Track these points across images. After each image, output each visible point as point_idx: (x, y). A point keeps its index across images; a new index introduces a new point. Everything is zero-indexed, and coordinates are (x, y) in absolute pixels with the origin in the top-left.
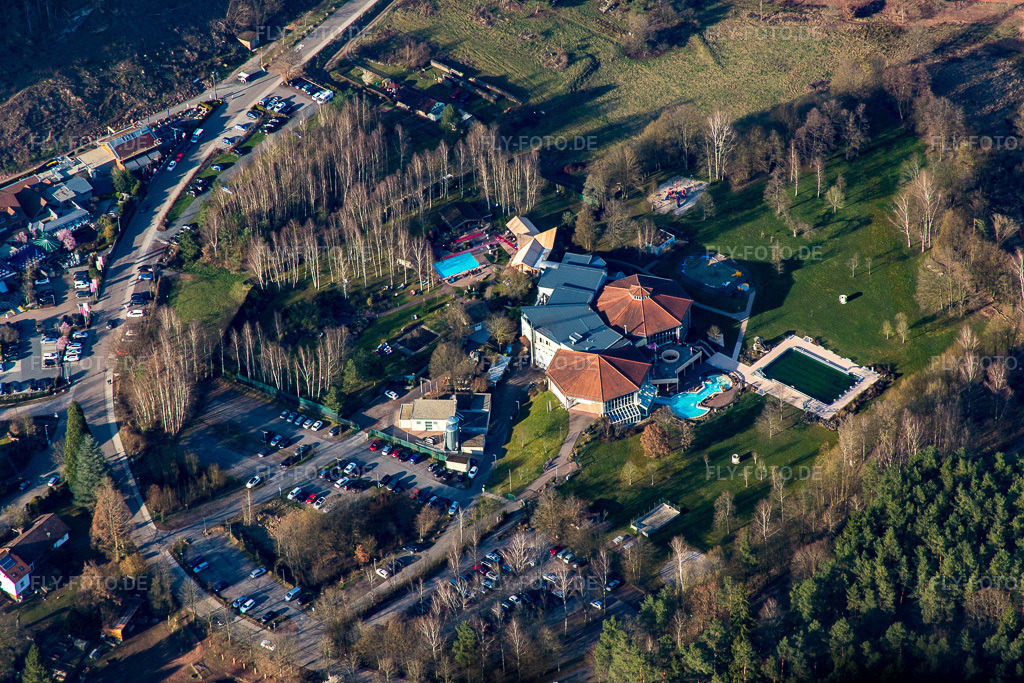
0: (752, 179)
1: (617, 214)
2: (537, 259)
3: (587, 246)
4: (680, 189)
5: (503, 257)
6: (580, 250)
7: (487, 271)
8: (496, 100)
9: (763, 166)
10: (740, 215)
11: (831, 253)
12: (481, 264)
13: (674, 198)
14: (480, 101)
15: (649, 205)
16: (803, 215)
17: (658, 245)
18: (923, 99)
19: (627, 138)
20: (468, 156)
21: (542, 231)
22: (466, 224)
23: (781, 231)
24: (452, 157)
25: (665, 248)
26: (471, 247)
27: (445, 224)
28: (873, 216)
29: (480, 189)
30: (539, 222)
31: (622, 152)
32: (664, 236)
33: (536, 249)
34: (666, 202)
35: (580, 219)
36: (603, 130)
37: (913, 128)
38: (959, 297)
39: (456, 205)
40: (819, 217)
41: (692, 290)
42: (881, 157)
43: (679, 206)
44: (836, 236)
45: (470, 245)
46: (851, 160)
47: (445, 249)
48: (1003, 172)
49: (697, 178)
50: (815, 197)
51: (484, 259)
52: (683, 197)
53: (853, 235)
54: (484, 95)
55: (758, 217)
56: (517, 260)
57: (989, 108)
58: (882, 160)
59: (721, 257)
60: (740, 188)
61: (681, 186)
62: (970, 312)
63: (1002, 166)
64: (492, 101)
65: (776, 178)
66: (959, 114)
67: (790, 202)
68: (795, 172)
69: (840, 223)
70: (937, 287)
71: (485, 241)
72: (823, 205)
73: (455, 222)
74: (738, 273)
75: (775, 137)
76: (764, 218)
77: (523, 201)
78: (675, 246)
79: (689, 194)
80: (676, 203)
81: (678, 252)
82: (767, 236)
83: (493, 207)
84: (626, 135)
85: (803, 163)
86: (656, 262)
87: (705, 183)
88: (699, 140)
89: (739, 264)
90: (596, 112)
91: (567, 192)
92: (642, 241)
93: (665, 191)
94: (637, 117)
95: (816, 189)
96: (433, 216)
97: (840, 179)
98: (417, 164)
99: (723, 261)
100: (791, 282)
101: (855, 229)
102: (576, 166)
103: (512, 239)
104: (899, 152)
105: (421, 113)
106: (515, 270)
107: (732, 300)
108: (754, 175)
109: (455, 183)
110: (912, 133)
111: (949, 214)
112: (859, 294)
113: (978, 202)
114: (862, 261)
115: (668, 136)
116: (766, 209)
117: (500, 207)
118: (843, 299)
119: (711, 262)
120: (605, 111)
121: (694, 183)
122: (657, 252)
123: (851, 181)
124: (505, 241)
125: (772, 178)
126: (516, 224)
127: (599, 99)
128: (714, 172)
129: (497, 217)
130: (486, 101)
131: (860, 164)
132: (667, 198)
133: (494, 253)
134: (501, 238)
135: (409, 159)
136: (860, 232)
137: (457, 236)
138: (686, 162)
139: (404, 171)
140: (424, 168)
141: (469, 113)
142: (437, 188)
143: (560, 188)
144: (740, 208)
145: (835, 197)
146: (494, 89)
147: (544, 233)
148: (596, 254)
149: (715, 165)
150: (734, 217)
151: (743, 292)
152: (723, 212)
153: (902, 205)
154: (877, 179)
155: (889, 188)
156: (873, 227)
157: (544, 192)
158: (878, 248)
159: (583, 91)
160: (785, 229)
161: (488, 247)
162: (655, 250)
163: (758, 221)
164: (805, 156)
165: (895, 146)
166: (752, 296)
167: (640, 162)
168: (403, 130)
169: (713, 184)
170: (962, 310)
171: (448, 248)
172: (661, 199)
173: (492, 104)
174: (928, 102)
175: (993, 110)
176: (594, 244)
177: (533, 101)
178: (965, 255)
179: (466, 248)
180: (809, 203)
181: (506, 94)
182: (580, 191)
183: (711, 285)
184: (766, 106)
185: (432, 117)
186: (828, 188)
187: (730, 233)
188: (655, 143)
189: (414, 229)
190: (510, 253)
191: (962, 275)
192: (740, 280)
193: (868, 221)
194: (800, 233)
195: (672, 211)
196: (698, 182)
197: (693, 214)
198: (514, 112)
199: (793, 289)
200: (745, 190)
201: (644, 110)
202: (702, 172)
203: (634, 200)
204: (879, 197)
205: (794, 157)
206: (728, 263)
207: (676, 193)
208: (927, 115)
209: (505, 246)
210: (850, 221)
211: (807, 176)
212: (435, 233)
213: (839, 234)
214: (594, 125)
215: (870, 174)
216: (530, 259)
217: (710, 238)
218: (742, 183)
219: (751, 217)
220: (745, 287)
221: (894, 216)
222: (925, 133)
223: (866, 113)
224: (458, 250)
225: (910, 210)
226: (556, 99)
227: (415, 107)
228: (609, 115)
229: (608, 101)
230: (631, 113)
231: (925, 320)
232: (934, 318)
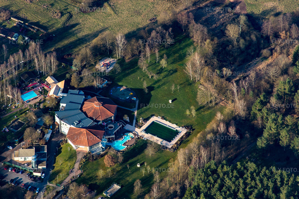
0: (133, 57)
2: (59, 92)
3: (76, 86)
4: (107, 62)
5: (45, 92)
6: (73, 88)
7: (40, 98)
8: (36, 31)
9: (137, 52)
10: (130, 71)
11: (164, 84)
12: (38, 95)
13: (105, 66)
14: (30, 32)
15: (96, 69)
16: (152, 70)
17: (101, 85)
18: (192, 24)
19: (86, 43)
20: (30, 55)
21: (59, 81)
22: (31, 80)
23: (145, 76)
24: (24, 56)
25: (104, 85)
26: (33, 89)
27: (23, 80)
28: (177, 69)
29: (34, 67)
30: (58, 78)
31: (85, 50)
32: (104, 81)
33: (58, 88)
35: (73, 76)
36: (76, 41)
37: (188, 34)
38: (213, 98)
39: (26, 73)
40: (158, 70)
41: (115, 101)
42: (178, 46)
43: (107, 69)
44: (165, 77)
45: (33, 88)
46: (167, 48)
47: (24, 90)
48: (222, 50)
49: (113, 58)
50: (156, 62)
51: (38, 93)
52: (108, 65)
53: (171, 76)
54: (32, 30)
55: (136, 71)
56: (51, 93)
57: (214, 26)
58: (178, 47)
59: (125, 87)
60: (128, 60)
61: (107, 61)
62: (216, 104)
63: (221, 47)
64: (35, 31)
65: (142, 57)
66: (206, 30)
67: (147, 65)
68: (148, 54)
69: (166, 72)
70: (204, 95)
71: (38, 86)
72: (159, 66)
73: (27, 79)
74: (132, 94)
75: (140, 42)
76: (138, 72)
77: (51, 69)
78: (107, 84)
79: (110, 64)
80: (106, 67)
81: (109, 86)
82: (140, 79)
83: (40, 73)
84: (85, 42)
85: (151, 50)
86: (101, 91)
87: (116, 60)
88: (113, 44)
89: (132, 90)
90: (73, 34)
91: (66, 66)
92: (96, 83)
93: (102, 63)
94: (88, 35)
95: (156, 59)
96: (19, 77)
97: (165, 56)
98: (12, 59)
99: (125, 89)
100: (151, 96)
101: (171, 74)
102: (68, 55)
103: (48, 85)
104: (184, 44)
105: (10, 38)
106: (50, 97)
107: (130, 104)
108: (133, 55)
109: (25, 64)
110: (188, 37)
111: (206, 68)
112: (176, 99)
113: (215, 61)
114: (176, 87)
115: (102, 43)
116: (139, 68)
117: (42, 72)
118: (170, 102)
119: (121, 90)
120: (77, 33)
121: (111, 60)
122: (101, 87)
123: (168, 56)
124: (46, 86)
126: (49, 79)
127: (74, 29)
128: (119, 55)
129: (42, 76)
130: (33, 32)
131: (170, 49)
132: (103, 66)
133: (42, 90)
134: (44, 85)
135: (8, 58)
136: (173, 75)
137: (28, 85)
138: (108, 52)
139: (7, 62)
140: (14, 60)
141: (27, 37)
142: (19, 66)
143: (63, 64)
144: (129, 68)
145: (163, 63)
146: (36, 27)
147: (60, 83)
148: (80, 89)
149: (119, 53)
150: (127, 72)
151: (134, 101)
152: (123, 70)
153: (189, 66)
154: (177, 55)
155: (182, 58)
156: (178, 73)
157: (58, 66)
158: (181, 81)
159: (67, 26)
160: (147, 75)
161: (39, 88)
162: (101, 86)
163: (136, 73)
164: (151, 47)
165: (182, 42)
166: (137, 102)
167: (92, 54)
168: (5, 46)
169: (119, 60)
170: (214, 103)
171: (25, 90)
172: (100, 66)
173: (35, 33)
174: (194, 25)
175: (216, 26)
176: (78, 85)
177: (50, 31)
178: (213, 83)
179: (32, 89)
180: (154, 65)
181: (40, 29)
182: (71, 65)
183: (122, 98)
184: (134, 29)
185: (14, 39)
186: (161, 60)
187: (127, 78)
188: (97, 46)
189: (12, 82)
190: (48, 90)
191: (213, 91)
192: (132, 96)
193: (176, 71)
194: (152, 77)
195: (105, 71)
196: (113, 59)
197: (113, 71)
198: (43, 36)
199: (152, 98)
200: (131, 61)
201: (90, 32)
202: (115, 56)
203: (91, 67)
204: (179, 62)
205: (148, 49)
206: (127, 89)
207: (106, 64)
208: (194, 30)
209: (46, 88)
210: (170, 71)
211: (153, 54)
212: (20, 84)
213: (166, 76)
214: (72, 39)
215: (175, 53)
216: (56, 93)
217: (120, 80)
218: (129, 59)
219: (134, 72)
220: (134, 98)
221: (185, 69)
222: (193, 37)
223: (172, 31)
224: (29, 90)
225: (192, 68)
226: (58, 30)
227: (7, 35)
228: (78, 35)
229: (77, 30)
230: (86, 34)
231: (201, 108)
232: (204, 107)
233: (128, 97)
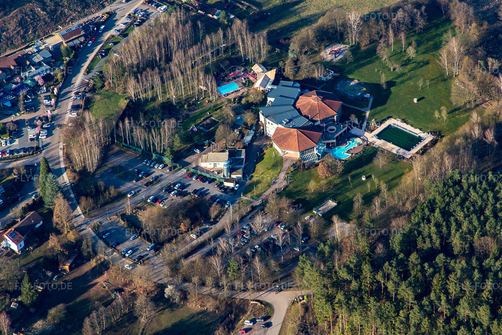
0: (371, 43)
1: (305, 62)
2: (267, 84)
3: (291, 78)
4: (336, 49)
5: (250, 84)
6: (288, 79)
7: (242, 91)
8: (247, 8)
9: (376, 37)
10: (365, 61)
11: (410, 79)
12: (240, 87)
13: (333, 54)
14: (238, 9)
15: (321, 57)
16: (396, 60)
17: (325, 76)
18: (454, 3)
19: (310, 25)
20: (233, 35)
21: (268, 70)
22: (232, 68)
23: (385, 68)
24: (225, 36)
25: (329, 78)
26: (235, 79)
27: (222, 68)
28: (430, 60)
29: (239, 51)
30: (267, 66)
31: (307, 32)
32: (329, 72)
33: (266, 79)
34: (329, 56)
35: (287, 64)
36: (298, 21)
37: (449, 17)
38: (472, 99)
39: (227, 59)
40: (403, 61)
41: (342, 97)
42: (433, 32)
43: (336, 57)
44: (412, 70)
45: (235, 78)
46: (419, 34)
47: (222, 80)
48: (493, 38)
49: (344, 44)
50: (401, 52)
51: (241, 85)
52: (337, 53)
53: (420, 69)
54: (241, 6)
55: (374, 62)
56: (257, 85)
57: (486, 7)
58: (434, 33)
59: (356, 81)
60: (365, 48)
61: (337, 48)
62: (477, 106)
63: (493, 35)
64: (244, 9)
65: (382, 42)
66: (471, 10)
67: (389, 54)
68: (392, 40)
69: (414, 64)
70: (461, 94)
71: (242, 76)
72: (405, 55)
73: (226, 67)
74: (365, 89)
75: (381, 23)
76: (377, 62)
77: (260, 57)
78: (334, 77)
79: (340, 52)
80: (334, 56)
81: (335, 80)
82: (379, 71)
83: (245, 60)
84: (310, 24)
85: (395, 35)
86: (325, 84)
87: (348, 46)
88: (345, 25)
89: (365, 85)
90: (295, 13)
91: (281, 52)
92: (317, 75)
93: (328, 50)
94: (314, 15)
95: (402, 48)
96: (216, 65)
97: (414, 43)
98: (208, 40)
99: (357, 84)
100: (390, 93)
101: (421, 67)
102: (285, 39)
103: (254, 75)
104: (442, 29)
105: (210, 15)
106: (256, 90)
107: (362, 102)
108: (372, 41)
109: (226, 49)
110: (449, 20)
111: (466, 58)
112: (423, 98)
113: (481, 52)
114: (424, 81)
115: (329, 24)
116: (378, 58)
117: (249, 59)
118: (415, 101)
119: (351, 84)
120: (300, 13)
121: (343, 46)
122: (325, 80)
123: (419, 44)
124: (251, 76)
125: (380, 43)
126: (256, 68)
127: (297, 7)
128: (352, 40)
129: (247, 64)
130: (242, 9)
131: (424, 35)
132: (330, 54)
133: (246, 82)
134: (249, 75)
135: (204, 37)
136: (424, 68)
137: (228, 74)
138: (339, 36)
139: (202, 43)
140: (212, 41)
141: (233, 15)
142: (218, 52)
143: (278, 50)
144: (365, 58)
145: (411, 52)
146: (246, 3)
147: (270, 72)
148: (295, 81)
149: (353, 37)
150: (362, 62)
151: (367, 98)
152: (357, 60)
153: (444, 54)
154: (431, 43)
155: (437, 47)
156: (430, 66)
157: (270, 52)
158: (433, 75)
159: (288, 3)
160: (387, 67)
161: (243, 79)
162: (324, 79)
163: (374, 64)
164: (397, 32)
165: (440, 27)
166: (371, 100)
167: (316, 37)
168: (201, 23)
169: (352, 46)
170: (473, 105)
171: (224, 80)
172: (327, 54)
173: (245, 11)
174: (456, 4)
175: (488, 8)
176: (294, 76)
177: (264, 8)
178: (474, 78)
179: (233, 80)
180: (399, 55)
181: (251, 5)
182: (287, 51)
183: (351, 95)
184: (378, 8)
185: (215, 17)
186: (408, 47)
187: (361, 70)
188: (323, 27)
189: (207, 71)
190: (254, 81)
191: (473, 88)
192: (365, 92)
193: (427, 63)
194: (394, 69)
195: (332, 60)
196: (345, 46)
197: (342, 61)
198: (255, 14)
199: (391, 96)
200: (368, 49)
201: (317, 12)
202: (346, 40)
203: (314, 55)
204: (433, 51)
205: (391, 32)
206: (359, 84)
207: (334, 51)
208: (456, 11)
209: (251, 78)
210: (419, 63)
211: (397, 41)
212: (217, 73)
213: (413, 69)
214: (294, 19)
215: (428, 40)
216: (263, 84)
217: (350, 72)
218: (366, 46)
219: (370, 62)
220: (368, 95)
221: (440, 60)
222: (455, 19)
223: (426, 10)
224: (229, 81)
225: (447, 57)
226: (275, 7)
227: (207, 12)
228: (301, 14)
229: (301, 8)
230: (312, 13)
231: (455, 110)
232: (460, 108)
233: (360, 94)
